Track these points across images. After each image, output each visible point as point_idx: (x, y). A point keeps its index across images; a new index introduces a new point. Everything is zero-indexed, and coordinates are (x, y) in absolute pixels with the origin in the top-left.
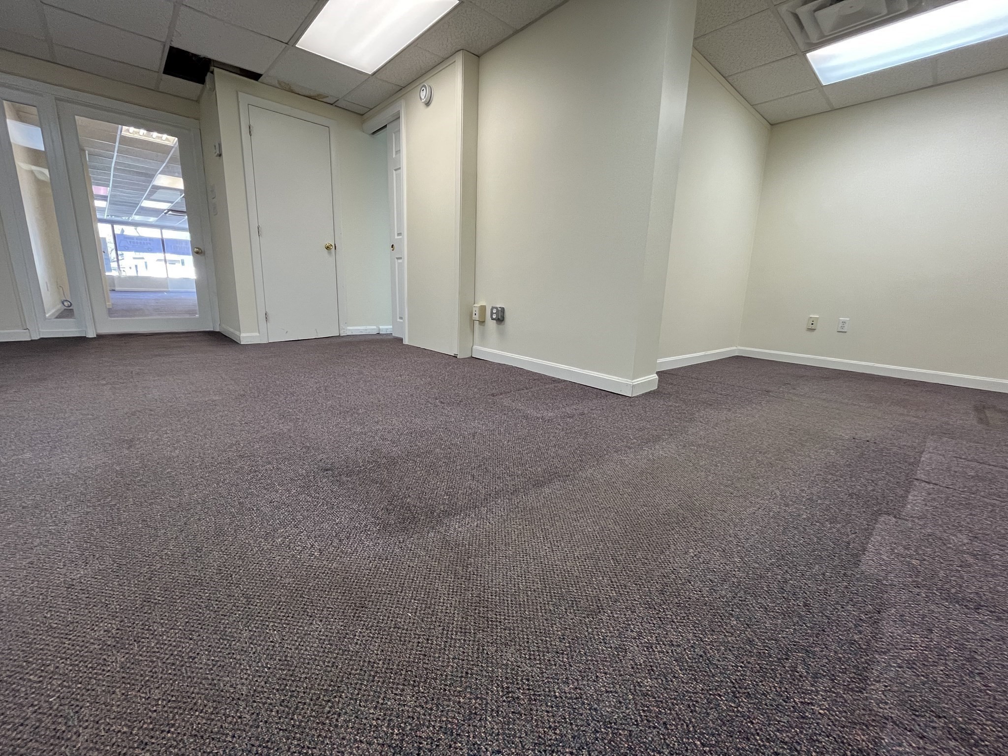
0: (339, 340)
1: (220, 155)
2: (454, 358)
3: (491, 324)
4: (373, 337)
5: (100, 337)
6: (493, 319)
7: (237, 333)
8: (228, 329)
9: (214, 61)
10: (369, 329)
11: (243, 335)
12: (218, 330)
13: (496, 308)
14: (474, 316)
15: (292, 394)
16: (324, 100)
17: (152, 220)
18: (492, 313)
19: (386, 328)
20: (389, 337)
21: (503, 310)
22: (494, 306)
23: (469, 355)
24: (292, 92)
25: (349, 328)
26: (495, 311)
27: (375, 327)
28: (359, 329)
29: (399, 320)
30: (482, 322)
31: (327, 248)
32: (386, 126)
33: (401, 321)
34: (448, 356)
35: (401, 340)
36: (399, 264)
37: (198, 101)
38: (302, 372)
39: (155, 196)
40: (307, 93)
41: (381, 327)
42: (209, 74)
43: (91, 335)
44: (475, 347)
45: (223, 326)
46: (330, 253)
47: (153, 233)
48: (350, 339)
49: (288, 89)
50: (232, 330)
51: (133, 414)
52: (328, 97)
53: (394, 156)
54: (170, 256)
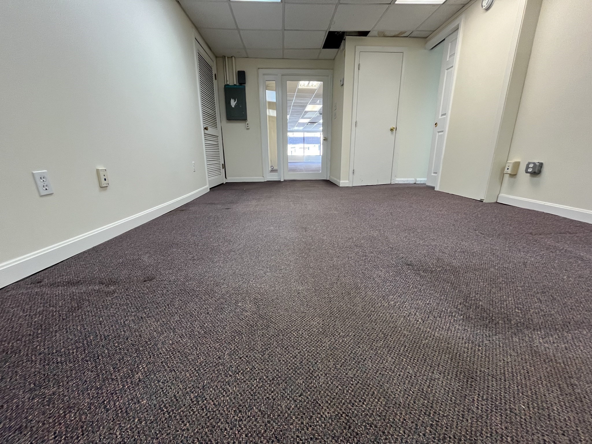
0: (391, 186)
1: (343, 85)
2: (481, 203)
3: (524, 177)
4: (412, 185)
5: (285, 181)
6: (527, 172)
7: (338, 181)
8: (333, 179)
9: (346, 32)
10: (410, 180)
11: (341, 182)
12: (328, 179)
13: (534, 163)
14: (506, 170)
15: (373, 215)
16: (402, 36)
17: (301, 128)
18: (528, 167)
19: (421, 180)
20: (424, 186)
21: (541, 165)
22: (530, 161)
23: (495, 201)
24: (385, 36)
25: (397, 179)
26: (531, 166)
27: (414, 179)
28: (403, 180)
29: (433, 174)
30: (513, 175)
31: (392, 130)
32: (444, 40)
33: (436, 175)
34: (474, 201)
35: (433, 188)
36: (439, 136)
37: (334, 59)
38: (375, 203)
39: (305, 116)
40: (393, 34)
41: (417, 179)
42: (343, 41)
43: (282, 180)
44: (501, 195)
45: (331, 177)
46: (392, 133)
47: (300, 135)
48: (398, 186)
49: (383, 35)
50: (335, 179)
51: (303, 216)
52: (406, 32)
53: (448, 60)
54: (306, 146)
